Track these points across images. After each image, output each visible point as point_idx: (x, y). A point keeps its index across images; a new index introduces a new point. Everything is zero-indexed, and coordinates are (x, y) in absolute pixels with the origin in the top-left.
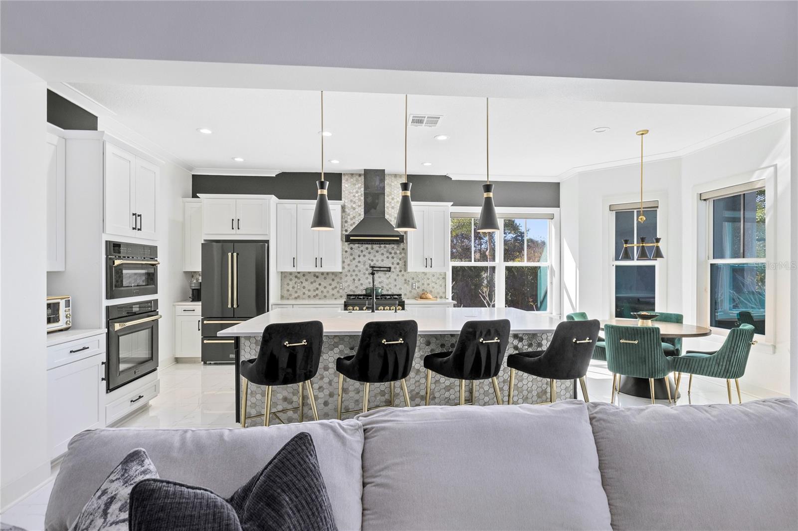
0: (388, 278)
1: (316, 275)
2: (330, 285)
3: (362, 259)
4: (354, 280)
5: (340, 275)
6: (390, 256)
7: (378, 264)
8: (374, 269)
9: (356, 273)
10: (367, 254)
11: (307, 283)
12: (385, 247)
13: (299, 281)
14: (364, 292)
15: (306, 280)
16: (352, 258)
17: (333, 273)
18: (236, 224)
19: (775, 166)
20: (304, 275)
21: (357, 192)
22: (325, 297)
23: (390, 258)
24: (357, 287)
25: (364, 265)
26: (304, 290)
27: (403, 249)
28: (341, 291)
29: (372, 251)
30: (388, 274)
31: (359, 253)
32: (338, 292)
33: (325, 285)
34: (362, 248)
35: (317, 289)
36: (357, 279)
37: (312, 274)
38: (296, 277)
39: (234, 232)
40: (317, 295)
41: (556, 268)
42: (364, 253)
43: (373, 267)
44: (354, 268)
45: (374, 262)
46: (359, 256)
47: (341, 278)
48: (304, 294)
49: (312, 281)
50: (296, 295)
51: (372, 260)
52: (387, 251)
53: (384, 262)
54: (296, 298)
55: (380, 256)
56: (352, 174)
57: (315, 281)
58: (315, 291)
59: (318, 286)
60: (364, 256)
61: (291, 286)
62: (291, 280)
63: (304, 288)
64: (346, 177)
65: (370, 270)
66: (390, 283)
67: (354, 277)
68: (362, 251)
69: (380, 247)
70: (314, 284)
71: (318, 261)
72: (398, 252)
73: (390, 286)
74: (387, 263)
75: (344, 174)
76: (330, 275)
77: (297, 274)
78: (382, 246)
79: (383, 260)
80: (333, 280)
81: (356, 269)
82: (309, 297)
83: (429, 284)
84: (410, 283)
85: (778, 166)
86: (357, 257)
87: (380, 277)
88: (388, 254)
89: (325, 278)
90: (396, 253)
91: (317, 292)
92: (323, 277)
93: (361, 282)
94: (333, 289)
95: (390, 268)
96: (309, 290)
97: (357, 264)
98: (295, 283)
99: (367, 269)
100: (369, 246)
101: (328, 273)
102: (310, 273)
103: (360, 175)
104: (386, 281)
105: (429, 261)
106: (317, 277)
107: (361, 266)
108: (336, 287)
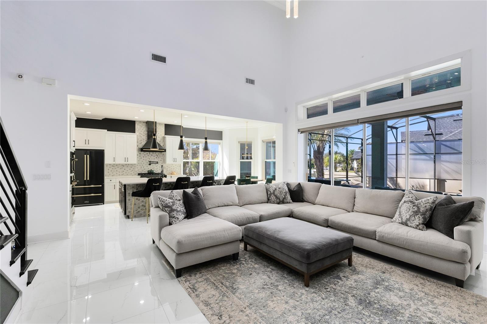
0: (156, 166)
1: (123, 165)
2: (130, 169)
3: (145, 158)
4: (141, 167)
5: (135, 165)
6: (158, 157)
7: (152, 161)
8: (151, 162)
11: (118, 169)
12: (155, 153)
13: (114, 168)
14: (147, 172)
15: (118, 167)
16: (140, 157)
17: (131, 164)
18: (87, 142)
20: (117, 165)
21: (143, 130)
22: (127, 175)
24: (142, 170)
25: (146, 160)
26: (117, 172)
27: (163, 154)
28: (135, 172)
29: (149, 155)
30: (157, 164)
32: (134, 172)
33: (127, 169)
34: (145, 154)
35: (123, 171)
36: (142, 167)
37: (121, 165)
38: (113, 166)
39: (86, 146)
40: (123, 174)
41: (221, 162)
42: (146, 156)
43: (150, 162)
44: (141, 162)
46: (144, 157)
47: (135, 166)
48: (117, 173)
49: (121, 167)
50: (113, 174)
51: (150, 159)
52: (156, 155)
53: (155, 159)
54: (113, 176)
55: (152, 157)
56: (140, 122)
57: (122, 168)
58: (122, 172)
59: (124, 170)
60: (146, 157)
61: (110, 170)
62: (110, 167)
63: (117, 171)
64: (138, 123)
65: (149, 163)
66: (157, 168)
67: (141, 166)
68: (145, 155)
69: (153, 153)
70: (122, 169)
71: (126, 159)
72: (161, 155)
73: (157, 170)
74: (156, 160)
75: (136, 121)
76: (130, 165)
77: (113, 165)
78: (154, 153)
79: (154, 159)
80: (131, 167)
81: (142, 163)
82: (119, 175)
83: (174, 169)
84: (166, 168)
86: (142, 157)
87: (153, 166)
88: (157, 156)
89: (127, 167)
90: (160, 156)
91: (123, 173)
92: (126, 166)
93: (145, 168)
94: (131, 171)
95: (158, 162)
96: (119, 172)
97: (142, 160)
98: (112, 169)
99: (147, 163)
100: (148, 153)
101: (129, 164)
102: (119, 164)
103: (144, 122)
104: (156, 168)
105: (175, 159)
106: (124, 166)
107: (144, 161)
108: (133, 170)
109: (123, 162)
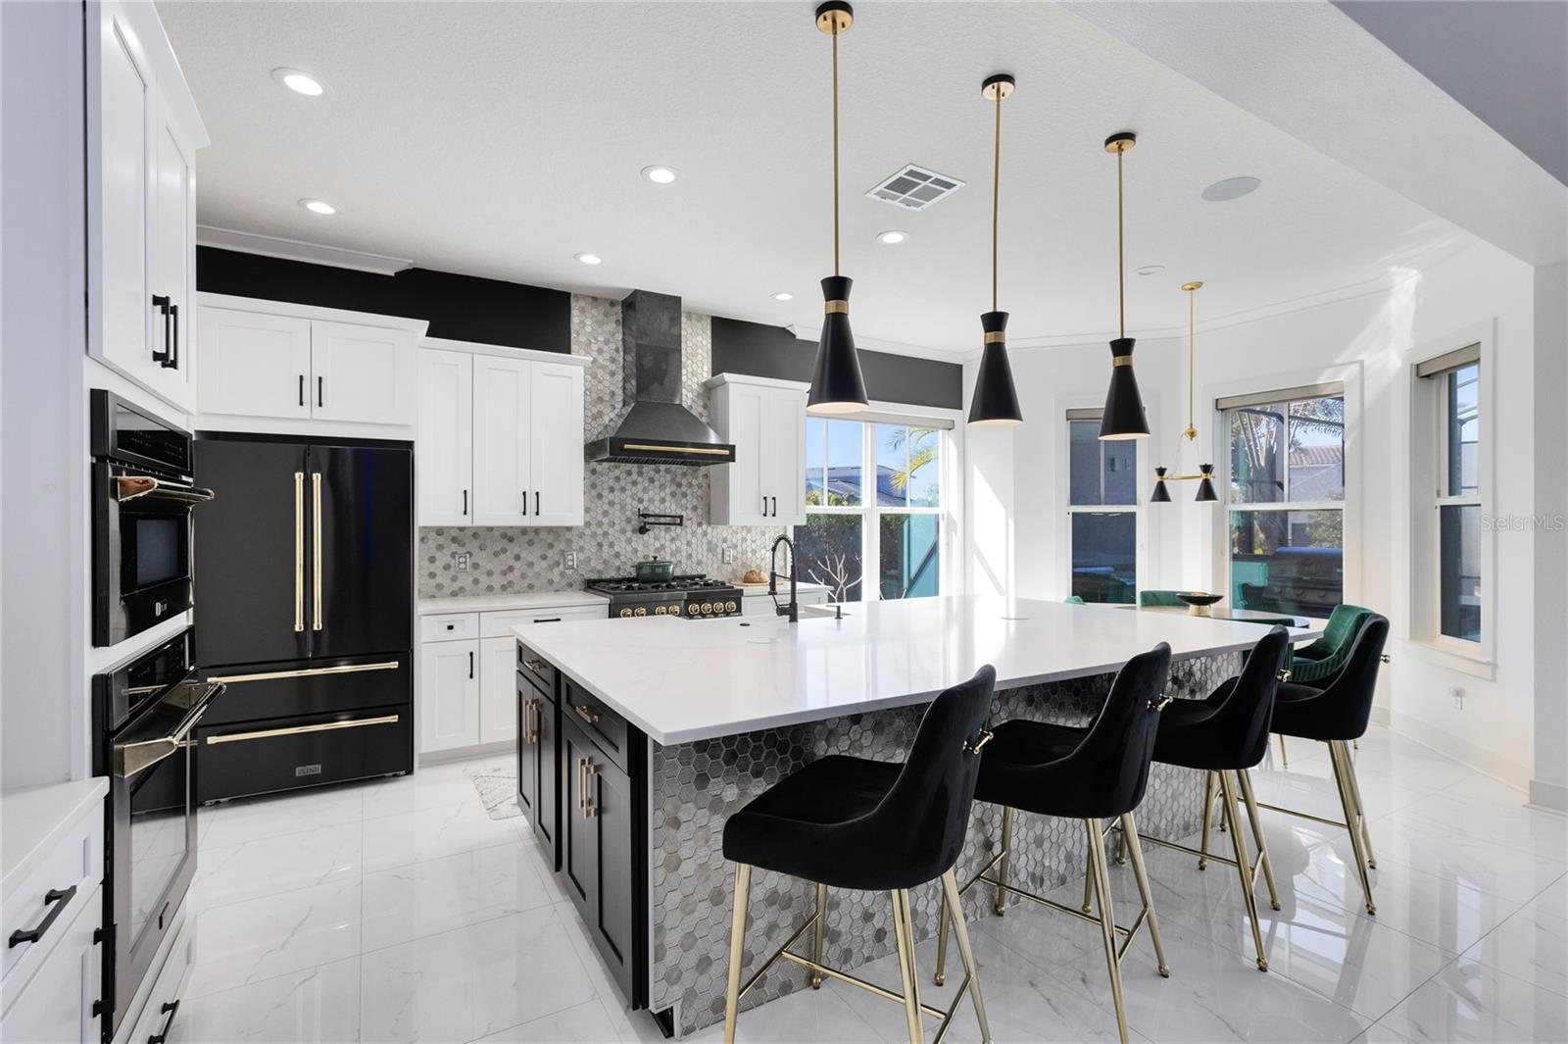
0: (673, 540)
1: (508, 535)
2: (544, 557)
3: (617, 497)
4: (600, 545)
5: (568, 535)
6: (678, 491)
7: (654, 509)
8: (647, 519)
9: (605, 528)
10: (629, 486)
11: (483, 554)
12: (667, 470)
13: (461, 550)
14: (631, 572)
15: (482, 548)
16: (596, 492)
17: (550, 530)
18: (310, 389)
19: (1361, 362)
20: (475, 536)
21: (606, 342)
22: (531, 587)
23: (679, 496)
24: (605, 562)
25: (623, 508)
26: (476, 574)
27: (706, 476)
28: (569, 572)
29: (640, 479)
30: (676, 530)
31: (611, 483)
32: (562, 574)
33: (530, 558)
34: (617, 472)
35: (511, 569)
36: (606, 544)
37: (497, 534)
38: (454, 540)
39: (304, 412)
40: (510, 583)
42: (622, 483)
43: (645, 516)
45: (645, 504)
46: (612, 490)
47: (569, 541)
48: (476, 582)
49: (498, 548)
50: (456, 586)
51: (641, 500)
52: (673, 481)
53: (667, 504)
54: (454, 594)
55: (654, 490)
56: (595, 299)
57: (504, 551)
58: (504, 573)
59: (512, 562)
60: (623, 489)
61: (440, 563)
62: (440, 547)
63: (476, 566)
64: (582, 303)
65: (636, 523)
66: (678, 550)
67: (600, 539)
68: (617, 479)
69: (658, 471)
70: (502, 557)
71: (530, 501)
72: (695, 482)
73: (678, 557)
74: (671, 508)
75: (576, 295)
76: (543, 535)
77: (455, 533)
78: (662, 467)
79: (663, 501)
80: (551, 546)
81: (605, 520)
82: (490, 589)
84: (719, 550)
85: (1366, 364)
86: (605, 493)
87: (656, 538)
88: (674, 488)
89: (531, 543)
90: (690, 485)
91: (510, 577)
92: (526, 538)
93: (617, 549)
94: (551, 568)
95: (681, 517)
96: (490, 573)
97: (606, 507)
98: (453, 555)
99: (629, 521)
100: (634, 467)
101: (537, 530)
102: (490, 529)
103: (612, 304)
104: (670, 547)
105: (770, 502)
106: (511, 540)
107: (615, 512)
108: (557, 564)
109: (514, 519)
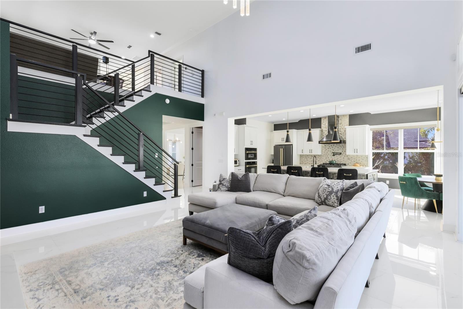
4: (326, 158)
6: (341, 148)
8: (335, 153)
9: (327, 155)
10: (331, 148)
11: (309, 159)
12: (339, 145)
14: (328, 163)
15: (309, 158)
16: (325, 149)
18: (283, 139)
20: (308, 156)
23: (341, 149)
24: (327, 161)
26: (308, 161)
28: (321, 162)
29: (334, 146)
30: (341, 156)
31: (328, 147)
34: (329, 146)
36: (327, 157)
37: (311, 156)
39: (282, 142)
44: (326, 153)
45: (335, 151)
46: (328, 149)
47: (321, 157)
48: (308, 162)
49: (311, 158)
50: (305, 163)
51: (334, 150)
52: (340, 146)
53: (338, 151)
54: (305, 164)
55: (336, 148)
61: (303, 160)
62: (303, 157)
63: (308, 160)
64: (323, 119)
65: (333, 154)
67: (326, 157)
68: (329, 147)
71: (311, 151)
73: (341, 160)
74: (340, 151)
75: (323, 118)
76: (317, 156)
78: (335, 144)
80: (318, 158)
82: (309, 164)
83: (359, 160)
84: (351, 160)
87: (337, 157)
88: (340, 148)
92: (314, 156)
93: (329, 158)
95: (341, 153)
96: (309, 161)
97: (327, 151)
98: (305, 159)
99: (331, 154)
100: (332, 145)
103: (327, 117)
104: (340, 159)
105: (356, 150)
107: (329, 152)
108: (319, 160)
109: (308, 153)
